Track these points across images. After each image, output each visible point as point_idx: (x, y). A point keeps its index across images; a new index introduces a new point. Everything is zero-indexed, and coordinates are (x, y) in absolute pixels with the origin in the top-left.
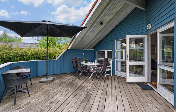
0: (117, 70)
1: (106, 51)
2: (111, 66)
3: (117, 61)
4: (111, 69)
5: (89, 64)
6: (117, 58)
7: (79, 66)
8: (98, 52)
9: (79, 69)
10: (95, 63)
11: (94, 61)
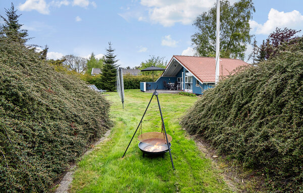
2: (181, 85)
4: (181, 87)
8: (178, 78)
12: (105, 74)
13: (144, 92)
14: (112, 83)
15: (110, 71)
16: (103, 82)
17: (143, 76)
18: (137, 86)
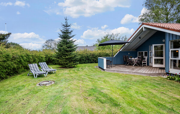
0: (150, 63)
1: (144, 52)
2: (146, 60)
3: (150, 58)
4: (146, 62)
5: (133, 59)
6: (150, 56)
7: (127, 60)
8: (139, 52)
9: (127, 61)
10: (137, 58)
11: (136, 57)
12: (60, 50)
13: (104, 70)
14: (67, 59)
15: (65, 46)
16: (58, 58)
17: (99, 51)
18: (93, 60)
